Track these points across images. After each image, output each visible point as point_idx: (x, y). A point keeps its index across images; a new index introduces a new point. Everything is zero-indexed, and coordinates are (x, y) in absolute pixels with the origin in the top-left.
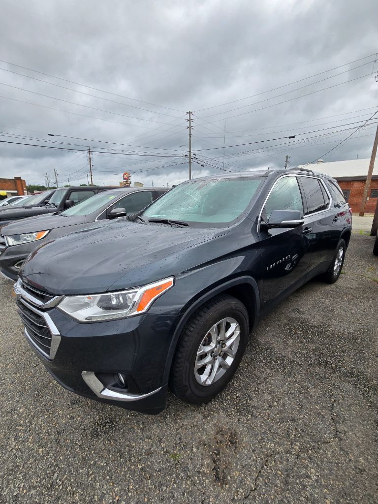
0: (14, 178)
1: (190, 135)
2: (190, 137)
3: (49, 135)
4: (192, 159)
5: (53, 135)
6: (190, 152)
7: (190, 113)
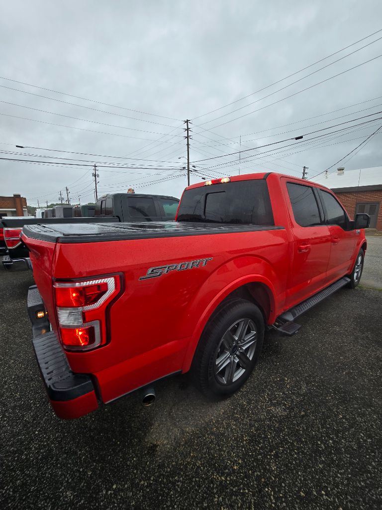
0: (13, 196)
1: (188, 145)
2: (188, 148)
3: (17, 146)
4: (191, 171)
5: (22, 147)
6: (188, 163)
7: (187, 122)
